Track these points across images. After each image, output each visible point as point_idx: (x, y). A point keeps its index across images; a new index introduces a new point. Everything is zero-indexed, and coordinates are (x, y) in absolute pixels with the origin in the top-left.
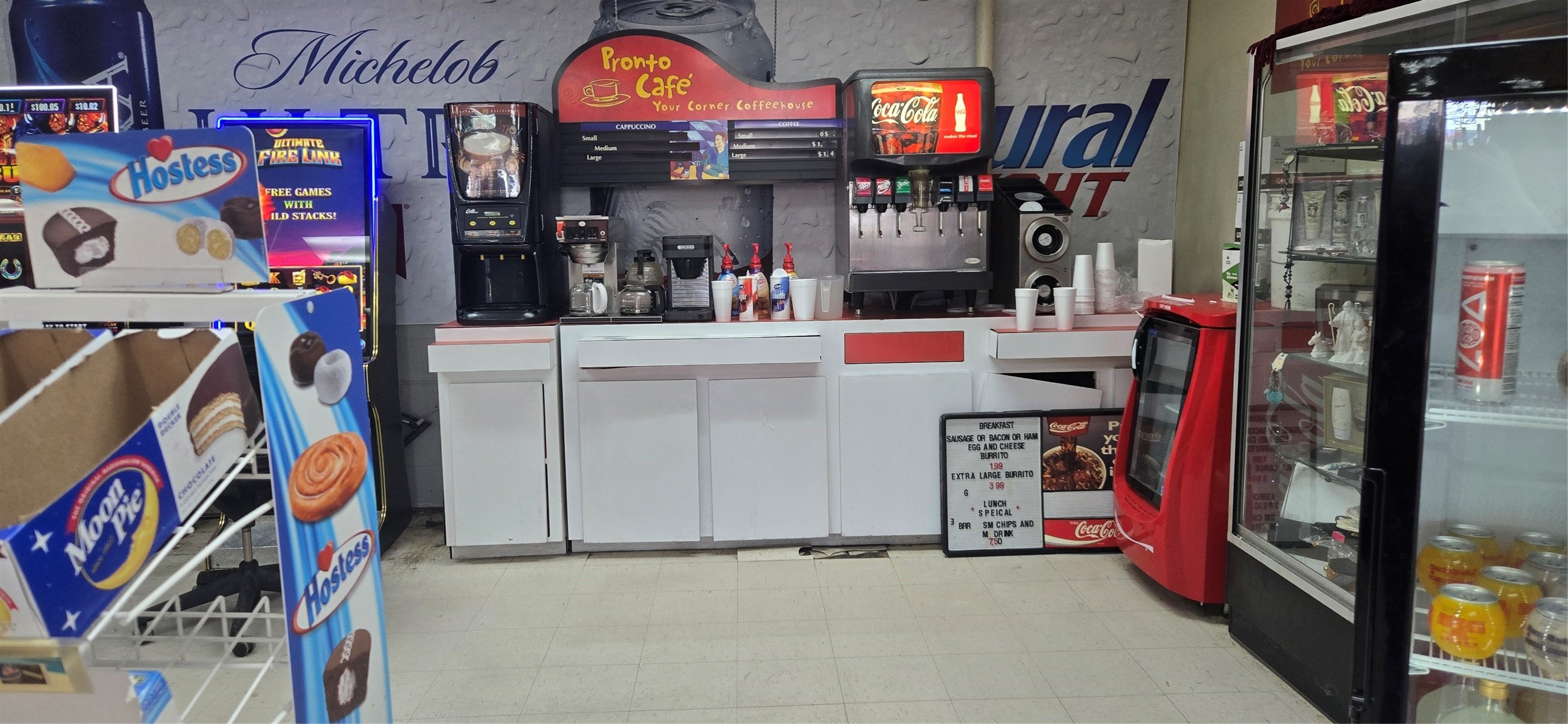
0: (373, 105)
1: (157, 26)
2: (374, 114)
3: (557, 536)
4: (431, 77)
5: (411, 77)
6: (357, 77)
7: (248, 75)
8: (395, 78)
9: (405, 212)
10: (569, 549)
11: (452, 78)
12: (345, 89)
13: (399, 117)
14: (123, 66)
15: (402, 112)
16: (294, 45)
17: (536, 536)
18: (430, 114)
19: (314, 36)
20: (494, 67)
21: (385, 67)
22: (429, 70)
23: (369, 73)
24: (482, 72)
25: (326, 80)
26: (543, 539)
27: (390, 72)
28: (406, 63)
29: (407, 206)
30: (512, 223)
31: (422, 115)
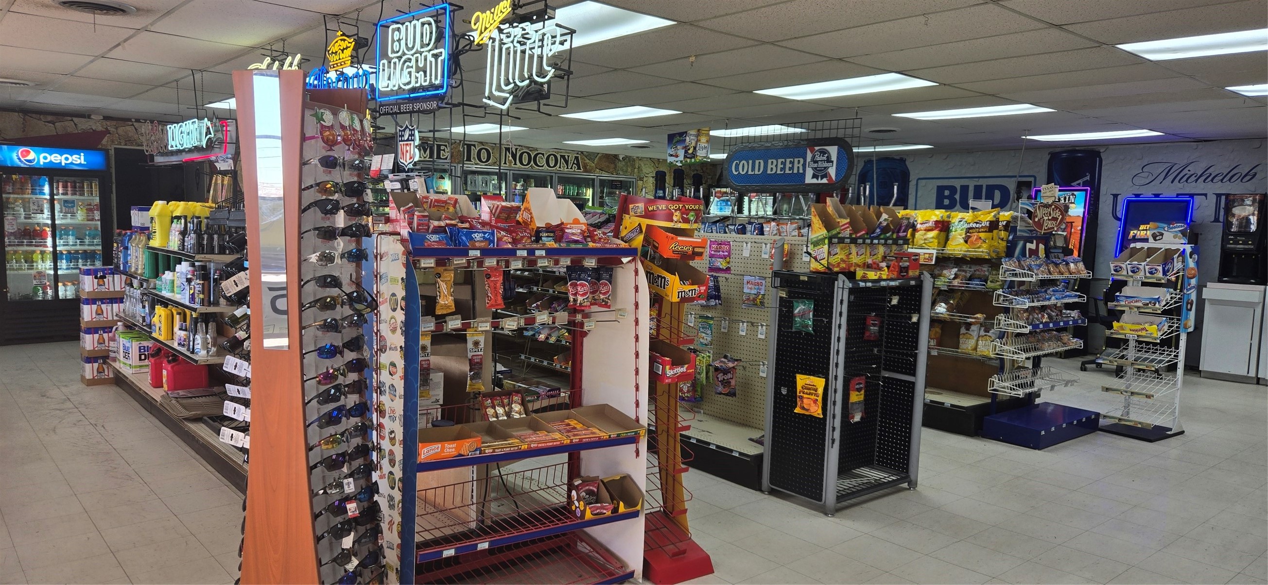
0: (1192, 192)
1: (1104, 163)
2: (1192, 196)
3: (1252, 374)
4: (1222, 180)
5: (1212, 180)
6: (1187, 181)
7: (1137, 181)
8: (1204, 181)
9: (1200, 236)
10: (1258, 381)
11: (1233, 180)
12: (1180, 185)
13: (1204, 197)
14: (1088, 178)
15: (1205, 195)
16: (1160, 168)
17: (1243, 372)
18: (1219, 196)
19: (1169, 164)
20: (1255, 175)
21: (1201, 176)
22: (1221, 178)
23: (1193, 178)
24: (1248, 178)
25: (1172, 182)
26: (1245, 374)
27: (1204, 178)
28: (1211, 174)
29: (1201, 234)
30: (1250, 242)
31: (1215, 196)
